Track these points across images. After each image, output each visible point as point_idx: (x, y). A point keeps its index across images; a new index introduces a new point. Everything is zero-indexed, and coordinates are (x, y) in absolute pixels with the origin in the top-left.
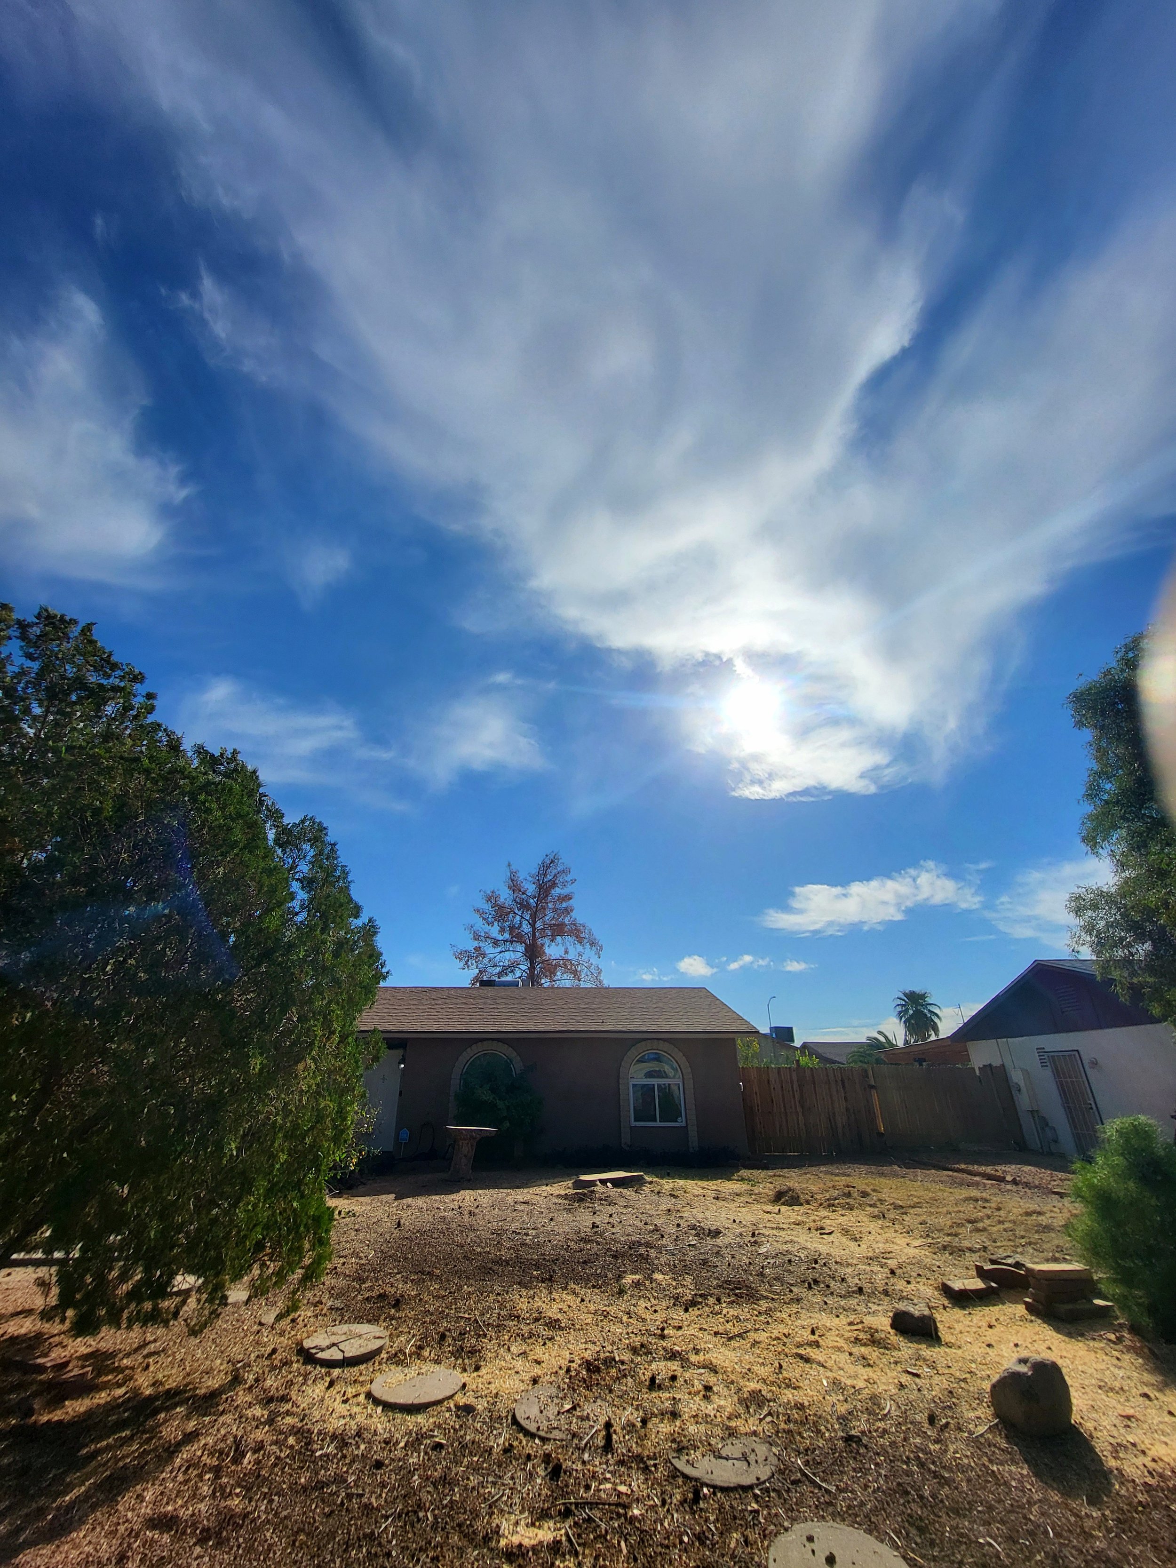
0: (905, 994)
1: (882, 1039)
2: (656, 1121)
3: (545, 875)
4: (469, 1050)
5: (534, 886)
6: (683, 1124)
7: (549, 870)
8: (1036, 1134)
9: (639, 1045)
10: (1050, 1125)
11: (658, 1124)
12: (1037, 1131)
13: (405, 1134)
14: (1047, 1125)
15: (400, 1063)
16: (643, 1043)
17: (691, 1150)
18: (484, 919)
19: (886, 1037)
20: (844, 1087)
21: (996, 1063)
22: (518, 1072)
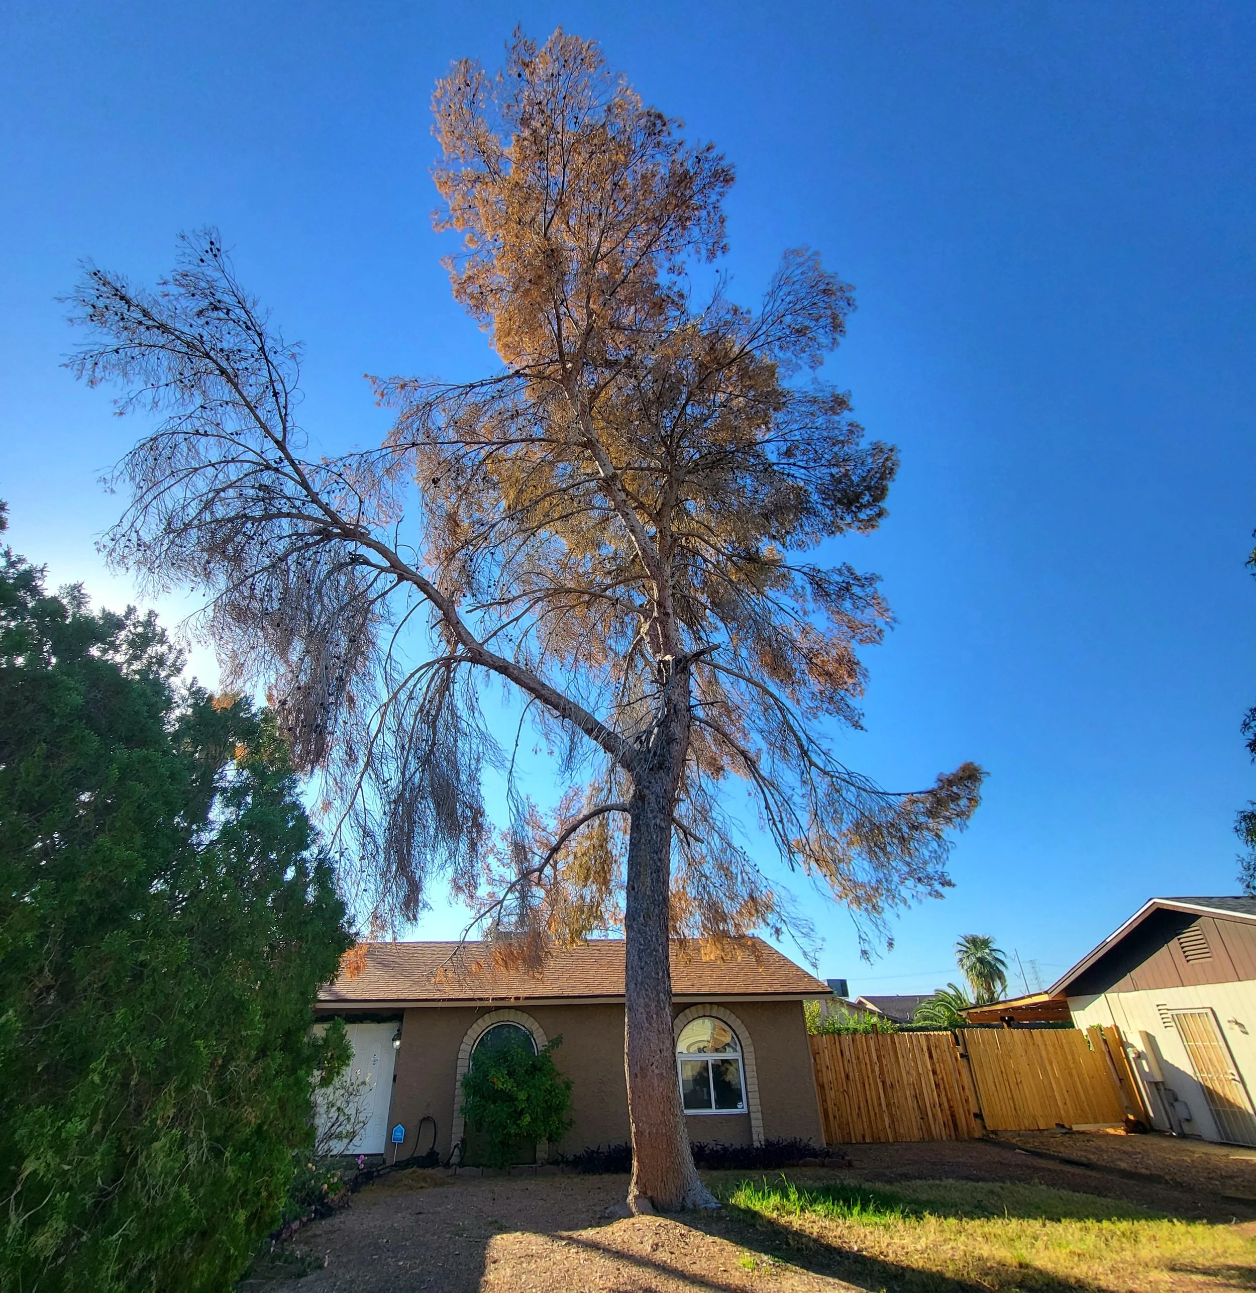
0: (965, 938)
1: (952, 992)
2: (711, 1107)
3: (568, 809)
4: (480, 1021)
5: (556, 822)
6: (745, 1110)
7: (572, 804)
8: (1163, 1111)
9: (687, 1011)
10: (1180, 1098)
11: (713, 1111)
12: (1165, 1109)
13: (399, 1132)
14: (1176, 1100)
15: (394, 1040)
16: (693, 1008)
17: (756, 1144)
18: (499, 860)
19: (956, 989)
20: (931, 1057)
21: (1107, 1023)
22: (541, 1048)
